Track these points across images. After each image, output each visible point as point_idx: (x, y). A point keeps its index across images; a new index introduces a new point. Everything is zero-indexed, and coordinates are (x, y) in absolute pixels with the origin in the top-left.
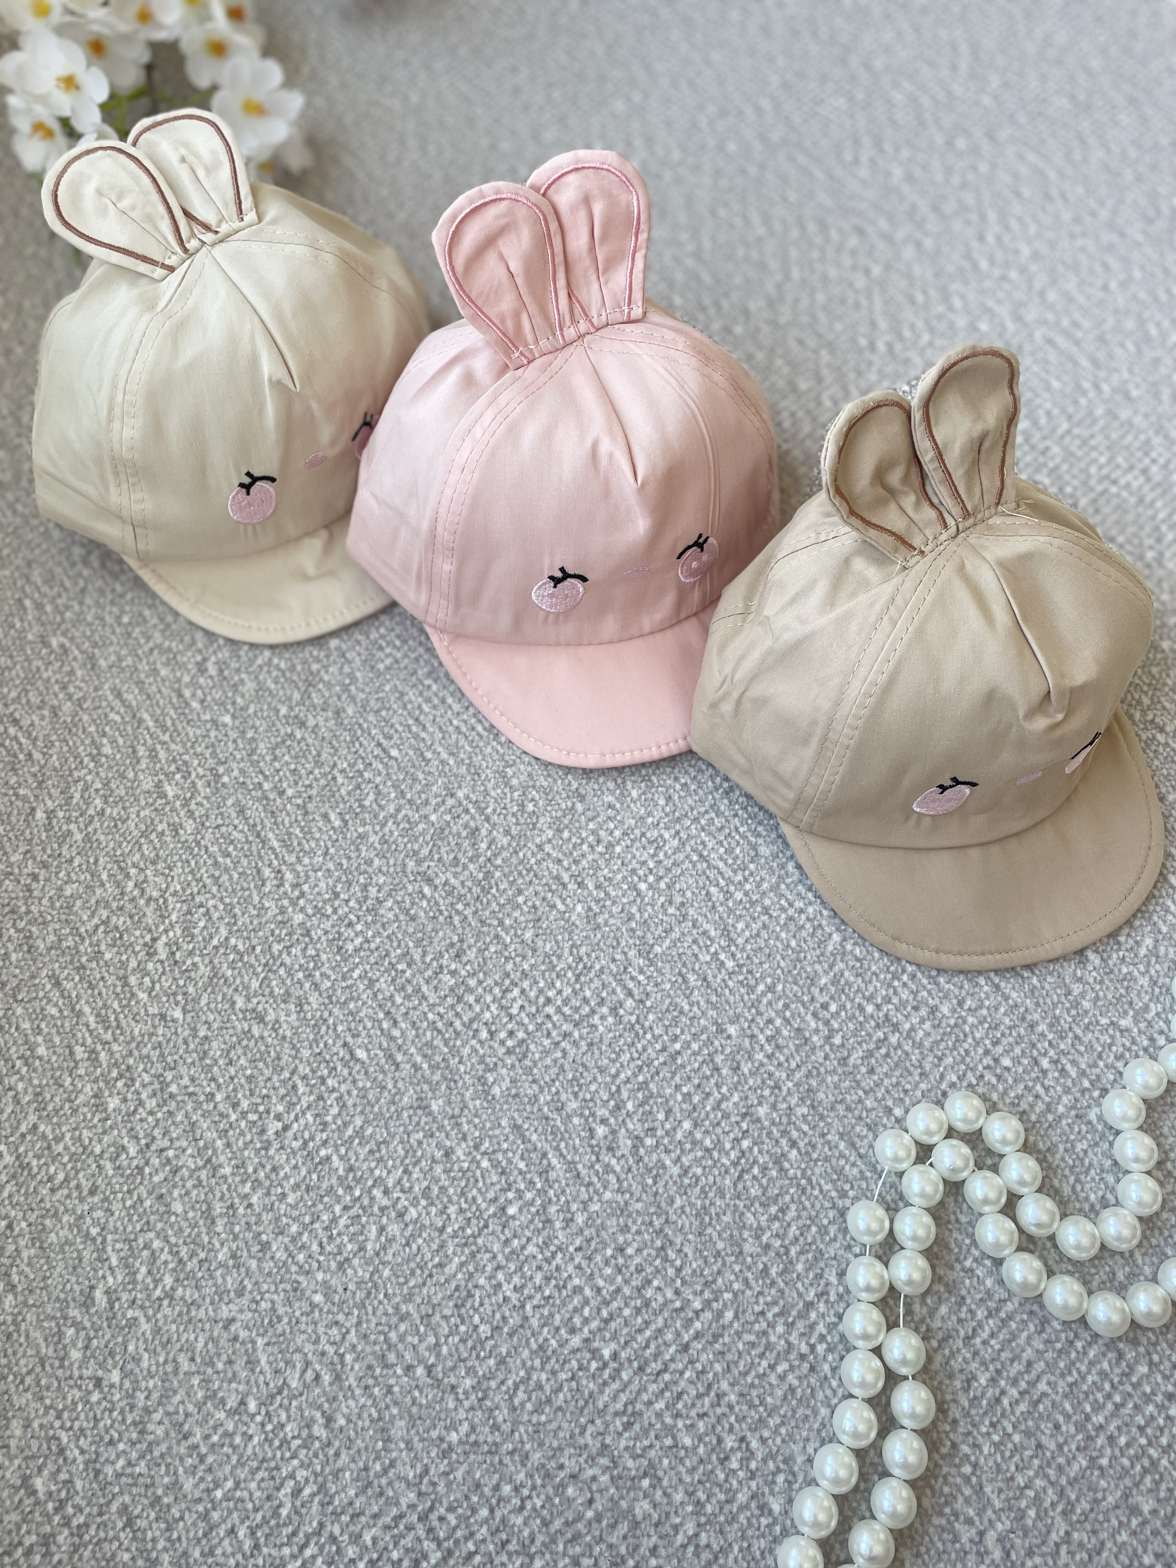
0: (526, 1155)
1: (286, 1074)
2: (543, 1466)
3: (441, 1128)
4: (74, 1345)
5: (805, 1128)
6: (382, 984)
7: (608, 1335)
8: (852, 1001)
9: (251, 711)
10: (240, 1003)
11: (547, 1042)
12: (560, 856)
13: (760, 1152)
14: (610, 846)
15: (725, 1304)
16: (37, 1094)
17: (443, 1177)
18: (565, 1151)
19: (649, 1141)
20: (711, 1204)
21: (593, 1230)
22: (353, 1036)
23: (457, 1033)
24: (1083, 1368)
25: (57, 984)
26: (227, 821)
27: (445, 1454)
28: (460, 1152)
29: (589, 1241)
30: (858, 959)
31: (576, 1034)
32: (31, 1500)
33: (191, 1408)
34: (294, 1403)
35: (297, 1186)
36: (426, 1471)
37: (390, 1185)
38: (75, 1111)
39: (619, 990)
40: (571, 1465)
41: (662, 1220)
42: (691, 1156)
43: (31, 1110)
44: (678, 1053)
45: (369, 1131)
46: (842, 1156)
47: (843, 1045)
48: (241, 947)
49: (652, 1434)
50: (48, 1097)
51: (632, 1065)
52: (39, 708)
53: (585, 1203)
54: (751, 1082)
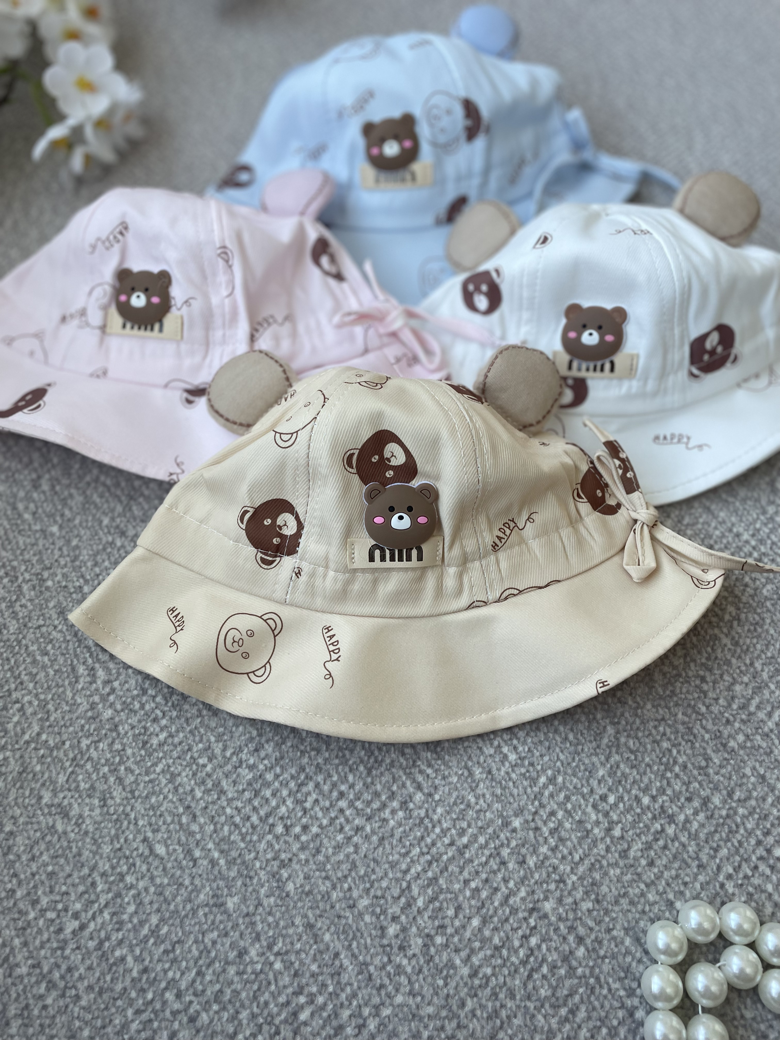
0: (318, 957)
1: (86, 871)
3: (235, 926)
5: (591, 923)
6: (183, 778)
8: (629, 792)
9: (77, 521)
10: (47, 797)
11: (340, 837)
13: (548, 950)
17: (236, 979)
18: (356, 951)
19: (439, 940)
20: (502, 1006)
22: (155, 831)
23: (254, 827)
26: (48, 622)
28: (253, 953)
30: (632, 752)
31: (368, 829)
35: (90, 989)
37: (183, 988)
39: (408, 783)
41: (454, 1024)
42: (481, 955)
44: (466, 847)
45: (165, 930)
46: (628, 952)
47: (622, 837)
48: (51, 743)
51: (422, 860)
53: (377, 1008)
54: (537, 876)
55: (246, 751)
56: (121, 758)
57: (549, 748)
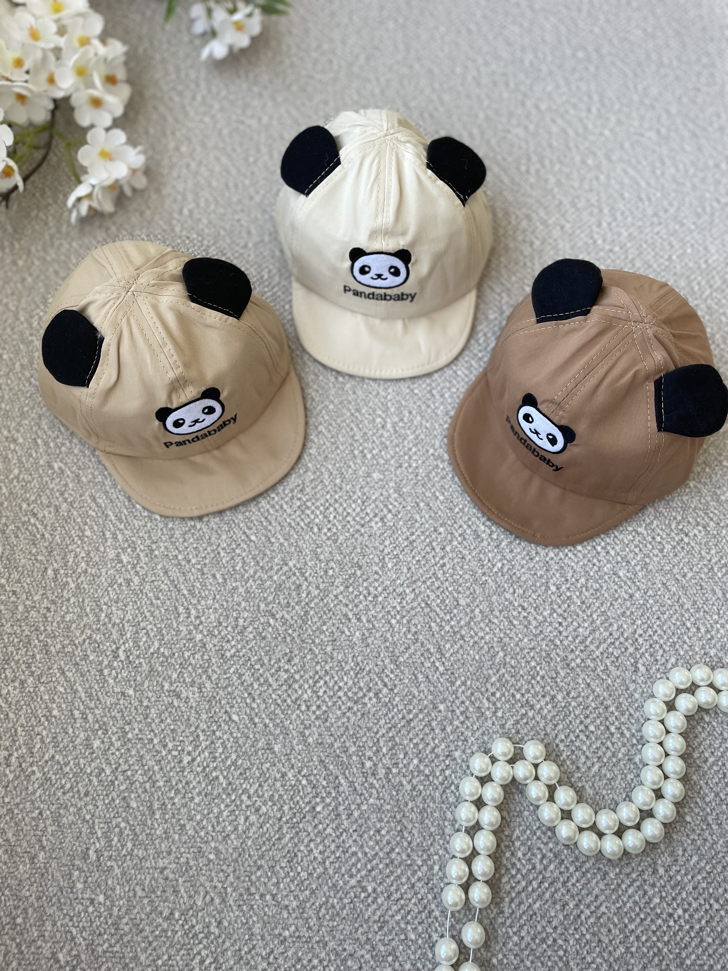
0: (327, 777)
1: (193, 729)
2: (335, 949)
3: (280, 761)
4: (79, 881)
6: (246, 677)
7: (370, 879)
8: (509, 691)
10: (167, 686)
11: (339, 713)
12: (347, 602)
13: (456, 777)
14: (376, 596)
15: (434, 863)
16: (54, 738)
17: (281, 789)
18: (348, 776)
19: (394, 770)
20: (428, 806)
21: (363, 820)
22: (232, 707)
23: (288, 706)
24: (625, 900)
25: (63, 673)
26: (158, 578)
27: (282, 942)
28: (290, 775)
29: (361, 826)
30: (513, 667)
31: (355, 708)
32: (58, 965)
33: (143, 916)
34: (200, 914)
35: (199, 794)
36: (272, 952)
37: (251, 793)
38: (75, 747)
39: (379, 683)
40: (350, 949)
41: (401, 815)
42: (418, 779)
43: (51, 747)
44: (411, 720)
45: (240, 762)
47: (503, 717)
48: (166, 653)
49: (394, 933)
50: (60, 740)
51: (386, 727)
52: (48, 506)
53: (359, 805)
54: (451, 737)
55: (283, 661)
56: (209, 665)
57: (463, 664)
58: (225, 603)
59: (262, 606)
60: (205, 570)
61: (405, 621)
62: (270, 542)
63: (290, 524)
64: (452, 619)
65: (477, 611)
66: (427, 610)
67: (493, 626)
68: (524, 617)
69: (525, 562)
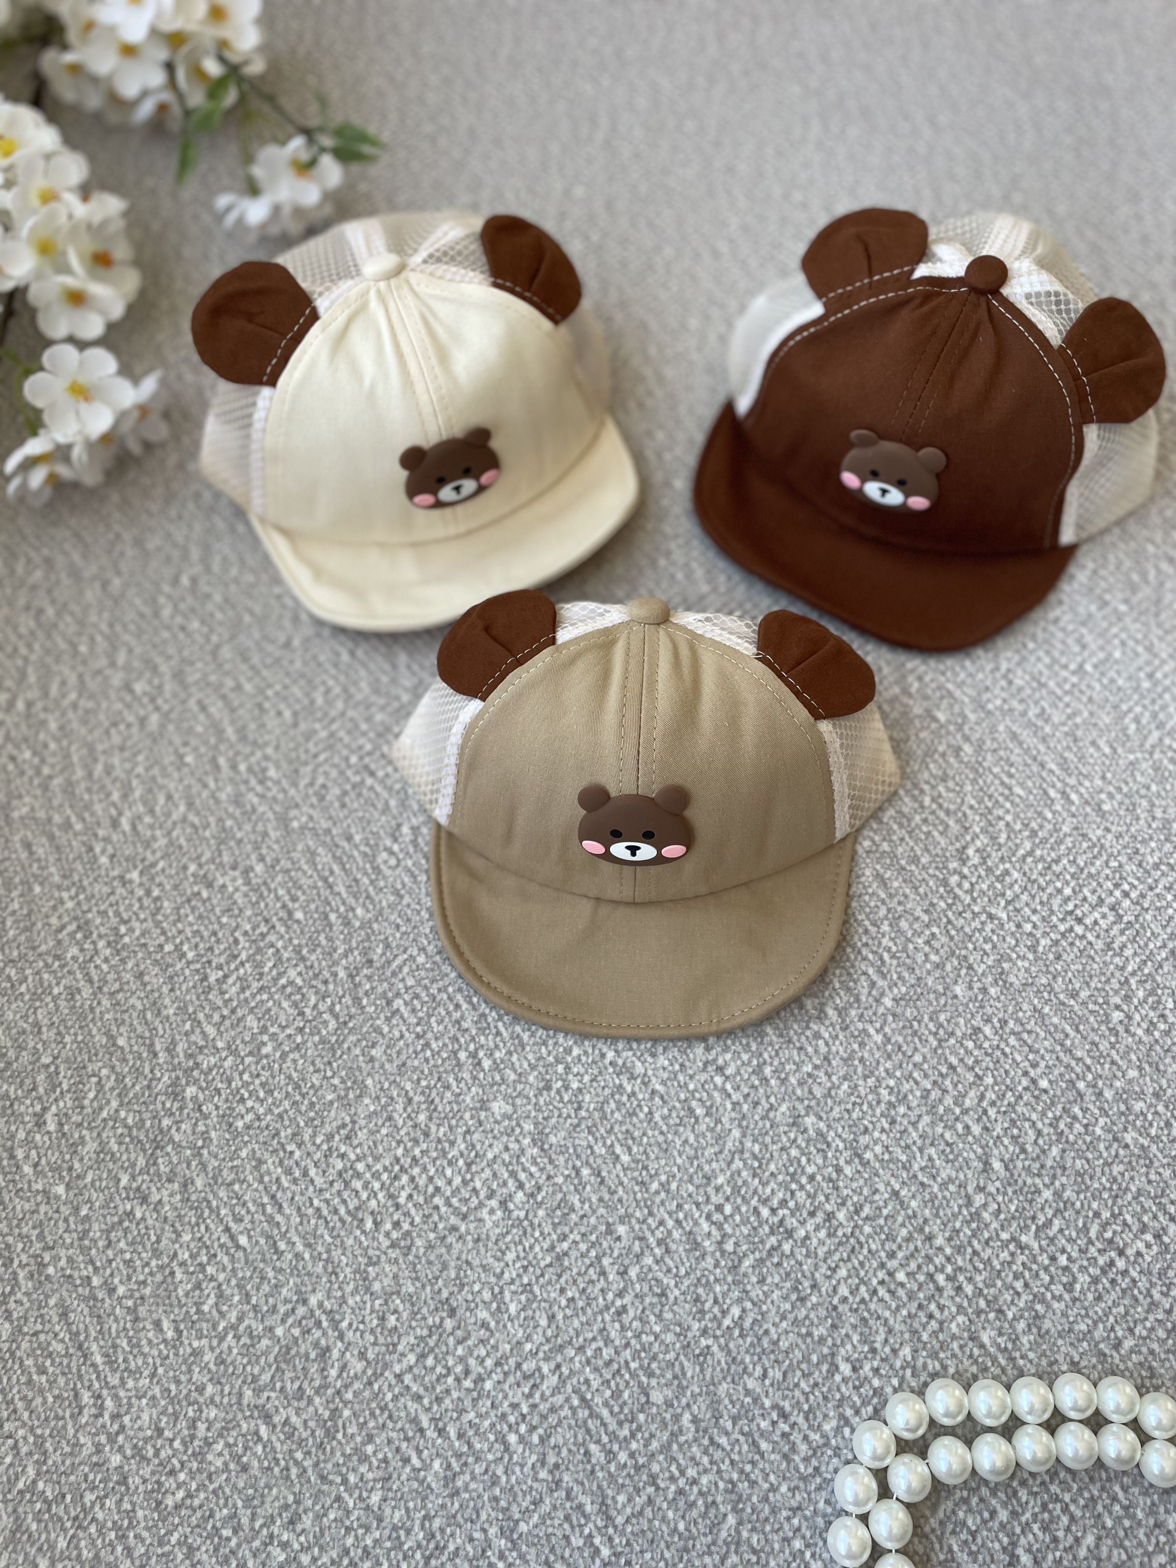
55: (278, 1523)
56: (130, 1523)
57: (652, 1541)
58: (173, 1387)
59: (248, 1393)
60: (142, 1311)
61: (535, 1439)
62: (277, 1251)
63: (318, 1209)
64: (633, 1435)
65: (687, 1417)
66: (583, 1413)
67: (718, 1455)
68: (784, 1435)
69: (788, 1306)
